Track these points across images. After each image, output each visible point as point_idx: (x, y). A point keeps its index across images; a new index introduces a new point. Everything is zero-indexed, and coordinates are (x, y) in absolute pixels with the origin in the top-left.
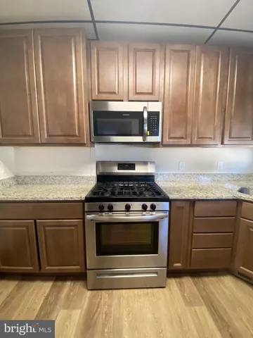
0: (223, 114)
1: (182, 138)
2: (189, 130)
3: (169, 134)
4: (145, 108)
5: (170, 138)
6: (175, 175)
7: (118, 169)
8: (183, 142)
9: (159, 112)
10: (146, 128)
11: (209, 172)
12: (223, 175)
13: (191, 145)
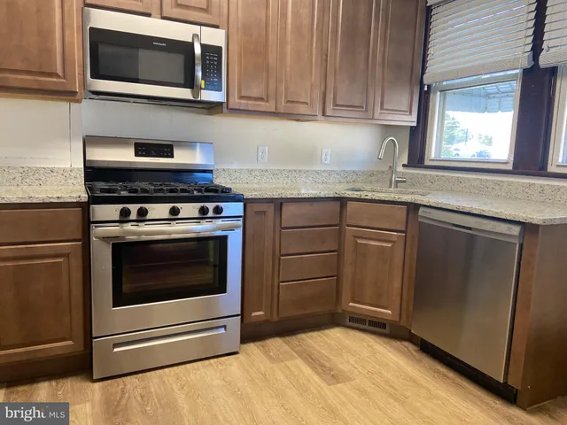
0: (324, 64)
1: (261, 99)
2: (272, 86)
3: (239, 91)
4: (195, 36)
5: (242, 97)
6: (251, 171)
7: (137, 155)
8: (263, 106)
9: (220, 48)
10: (199, 74)
11: (307, 168)
12: (330, 173)
13: (276, 114)
